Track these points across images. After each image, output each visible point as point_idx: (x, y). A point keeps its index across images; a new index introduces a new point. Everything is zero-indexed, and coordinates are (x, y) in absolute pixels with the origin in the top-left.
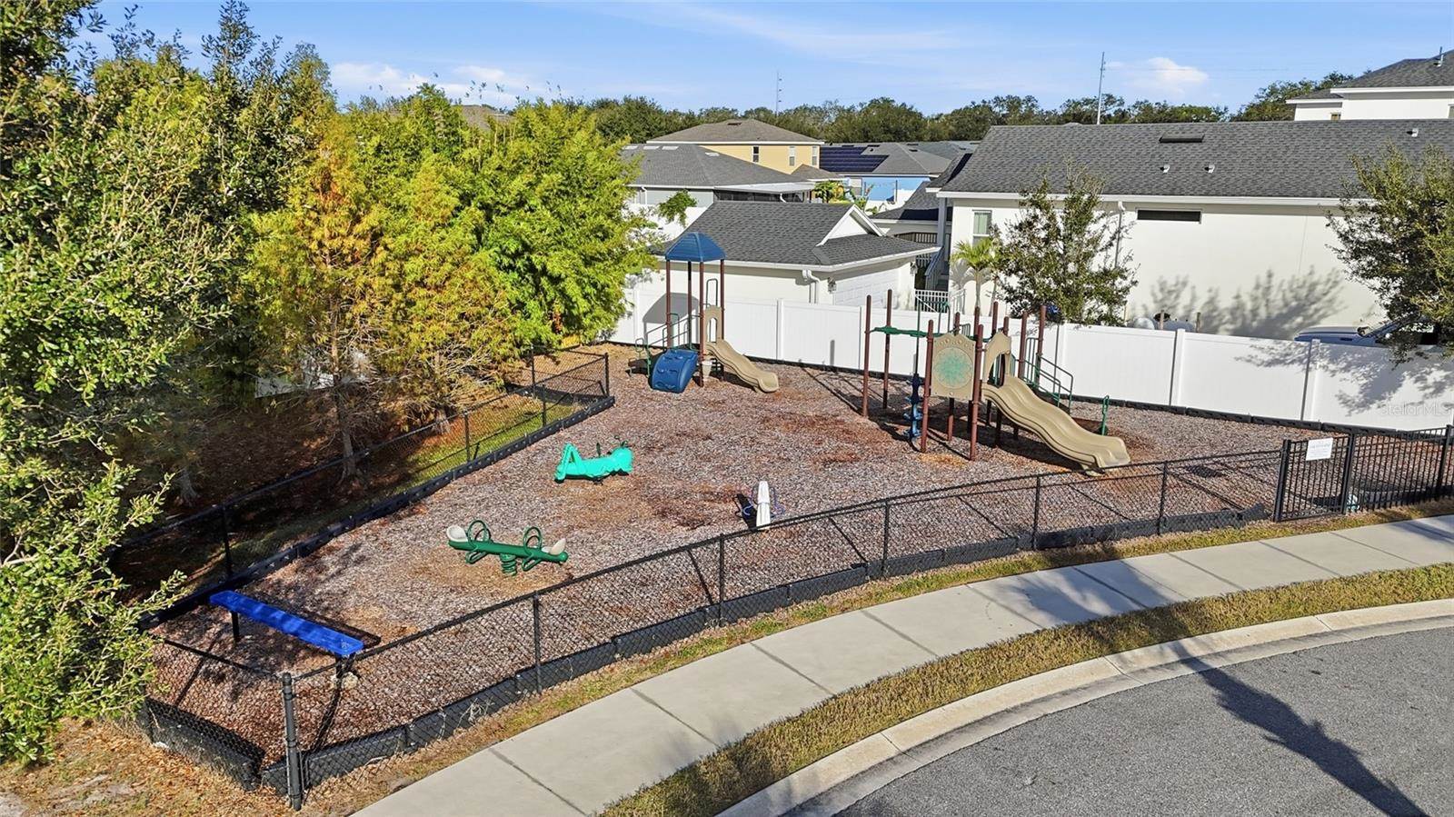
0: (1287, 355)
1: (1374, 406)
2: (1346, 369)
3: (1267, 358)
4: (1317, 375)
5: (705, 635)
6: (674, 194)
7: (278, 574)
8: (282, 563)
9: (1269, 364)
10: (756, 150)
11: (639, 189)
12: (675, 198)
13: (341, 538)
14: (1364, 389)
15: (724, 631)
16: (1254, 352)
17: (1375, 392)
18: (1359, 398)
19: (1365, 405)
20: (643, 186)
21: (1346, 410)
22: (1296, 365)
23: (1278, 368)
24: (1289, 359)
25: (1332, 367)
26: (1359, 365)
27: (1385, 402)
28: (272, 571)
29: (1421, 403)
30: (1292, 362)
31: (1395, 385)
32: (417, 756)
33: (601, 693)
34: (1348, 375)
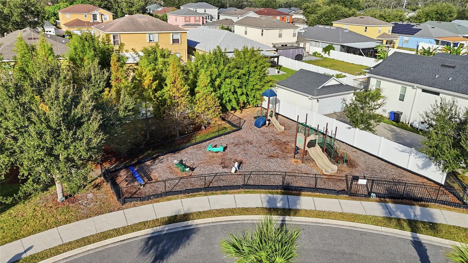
0: (406, 150)
1: (424, 169)
2: (419, 158)
3: (401, 150)
4: (412, 157)
5: (201, 193)
6: (327, 45)
7: (147, 163)
8: (148, 160)
9: (402, 151)
10: (366, 28)
11: (319, 42)
12: (328, 46)
13: (161, 157)
14: (423, 164)
15: (204, 193)
16: (399, 148)
17: (425, 166)
18: (421, 167)
19: (422, 168)
20: (320, 41)
21: (418, 169)
22: (407, 153)
23: (403, 153)
24: (406, 151)
25: (416, 156)
26: (422, 158)
27: (427, 169)
28: (146, 162)
29: (435, 172)
30: (407, 152)
31: (430, 166)
32: (142, 202)
33: (176, 199)
34: (419, 159)
